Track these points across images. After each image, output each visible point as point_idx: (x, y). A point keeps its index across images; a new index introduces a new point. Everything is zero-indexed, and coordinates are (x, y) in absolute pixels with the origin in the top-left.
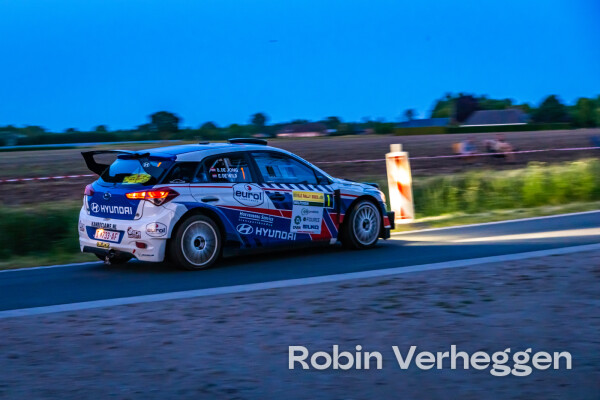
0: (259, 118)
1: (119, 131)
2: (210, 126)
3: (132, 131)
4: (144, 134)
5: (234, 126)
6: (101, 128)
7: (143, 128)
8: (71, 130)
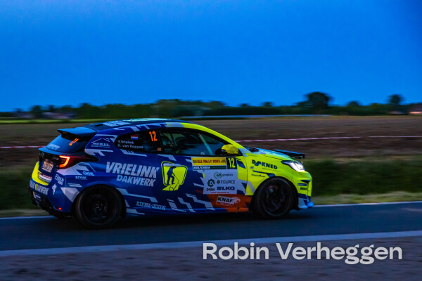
0: (396, 99)
1: (282, 107)
2: (354, 104)
3: (293, 107)
4: (301, 109)
5: (375, 105)
6: (268, 104)
7: (301, 104)
8: (244, 105)
